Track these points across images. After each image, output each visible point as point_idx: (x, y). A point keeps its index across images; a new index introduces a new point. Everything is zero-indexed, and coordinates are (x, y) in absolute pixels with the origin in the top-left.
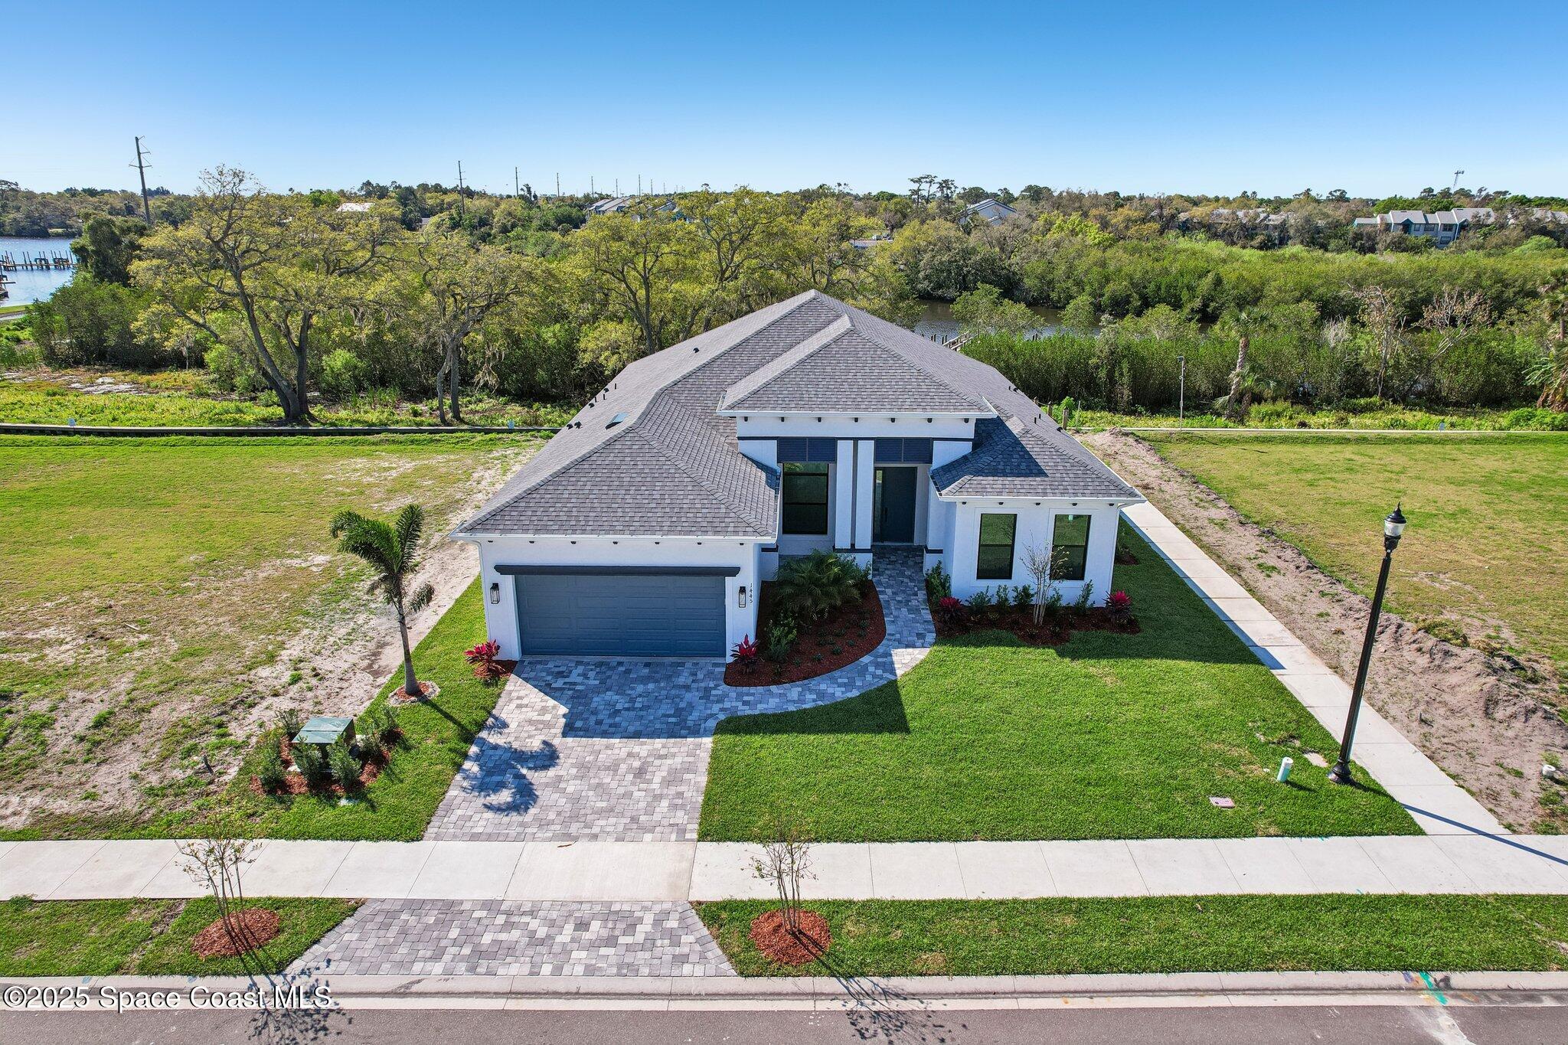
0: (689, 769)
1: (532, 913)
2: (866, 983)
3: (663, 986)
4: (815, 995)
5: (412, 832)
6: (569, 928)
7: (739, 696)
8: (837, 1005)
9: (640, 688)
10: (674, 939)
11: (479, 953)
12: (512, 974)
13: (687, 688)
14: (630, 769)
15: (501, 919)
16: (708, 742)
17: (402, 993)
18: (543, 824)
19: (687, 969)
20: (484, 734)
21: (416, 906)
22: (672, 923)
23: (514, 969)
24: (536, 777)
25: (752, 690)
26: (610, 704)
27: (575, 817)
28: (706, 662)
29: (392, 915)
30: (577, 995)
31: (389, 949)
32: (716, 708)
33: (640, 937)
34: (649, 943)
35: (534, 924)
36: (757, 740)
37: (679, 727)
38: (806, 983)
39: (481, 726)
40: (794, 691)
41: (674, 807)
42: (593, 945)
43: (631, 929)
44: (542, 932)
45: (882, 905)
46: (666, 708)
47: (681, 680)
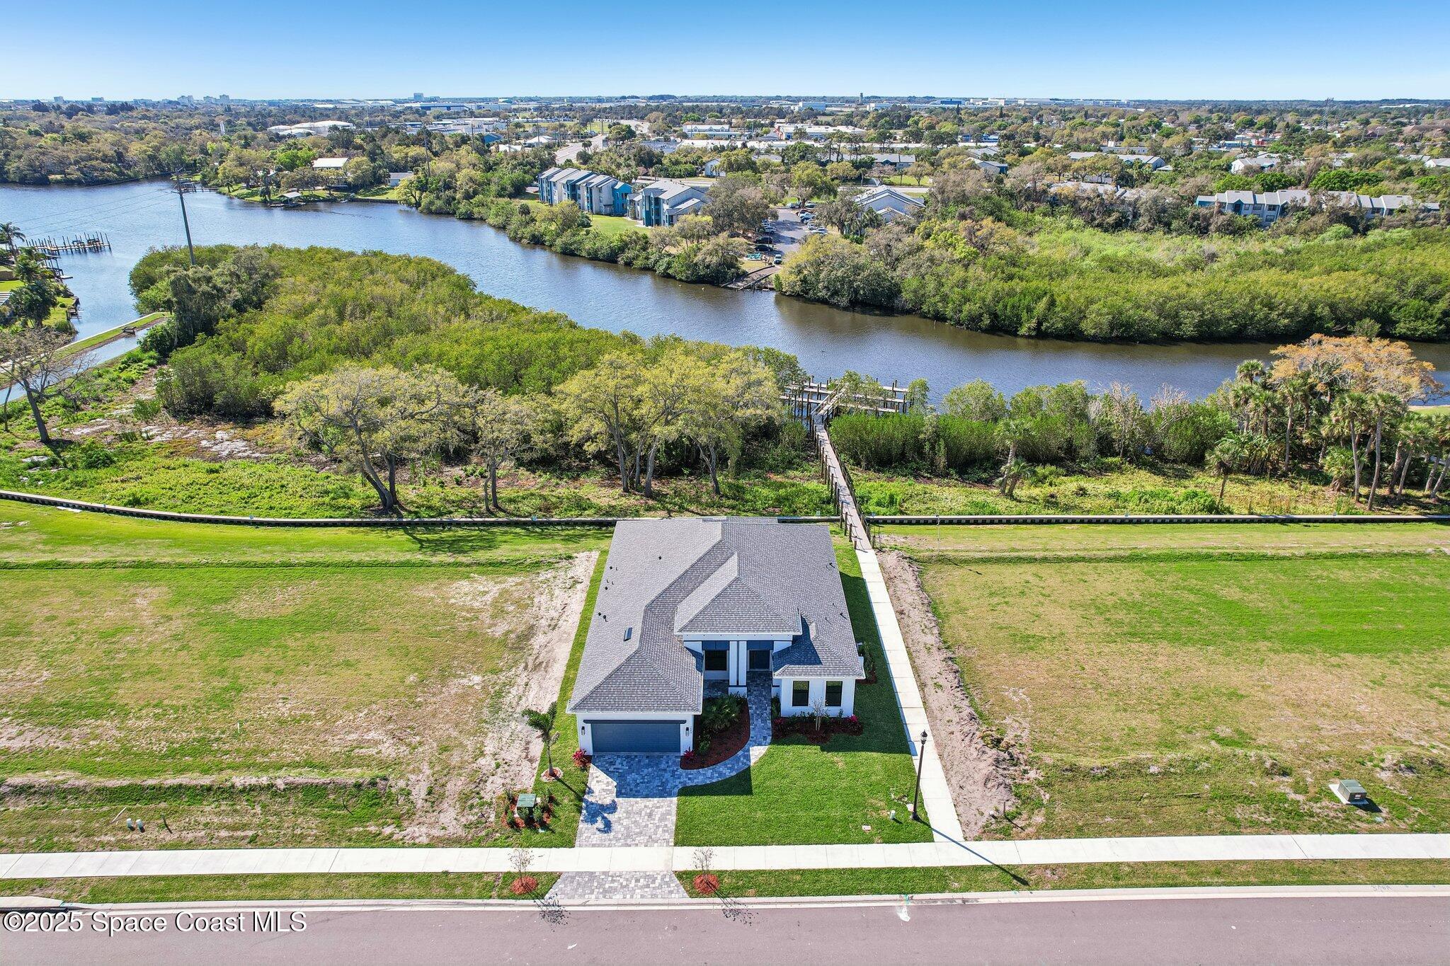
0: (669, 813)
1: (620, 876)
2: (729, 900)
3: (666, 901)
4: (714, 904)
5: (570, 844)
6: (633, 881)
7: (687, 774)
8: (719, 907)
9: (646, 771)
10: (668, 884)
11: (605, 891)
12: (617, 898)
13: (665, 770)
14: (646, 813)
15: (610, 879)
16: (675, 799)
17: (584, 905)
18: (618, 840)
19: (673, 895)
20: (586, 797)
21: (580, 874)
22: (667, 879)
23: (618, 896)
24: (610, 817)
25: (692, 771)
26: (635, 780)
27: (628, 836)
28: (671, 754)
29: (573, 878)
30: (639, 905)
31: (576, 890)
32: (678, 781)
33: (657, 885)
34: (660, 887)
35: (621, 880)
36: (694, 799)
37: (663, 793)
38: (711, 900)
39: (584, 792)
40: (708, 772)
41: (664, 831)
42: (642, 888)
43: (654, 882)
44: (624, 883)
45: (737, 872)
46: (657, 782)
47: (662, 766)
